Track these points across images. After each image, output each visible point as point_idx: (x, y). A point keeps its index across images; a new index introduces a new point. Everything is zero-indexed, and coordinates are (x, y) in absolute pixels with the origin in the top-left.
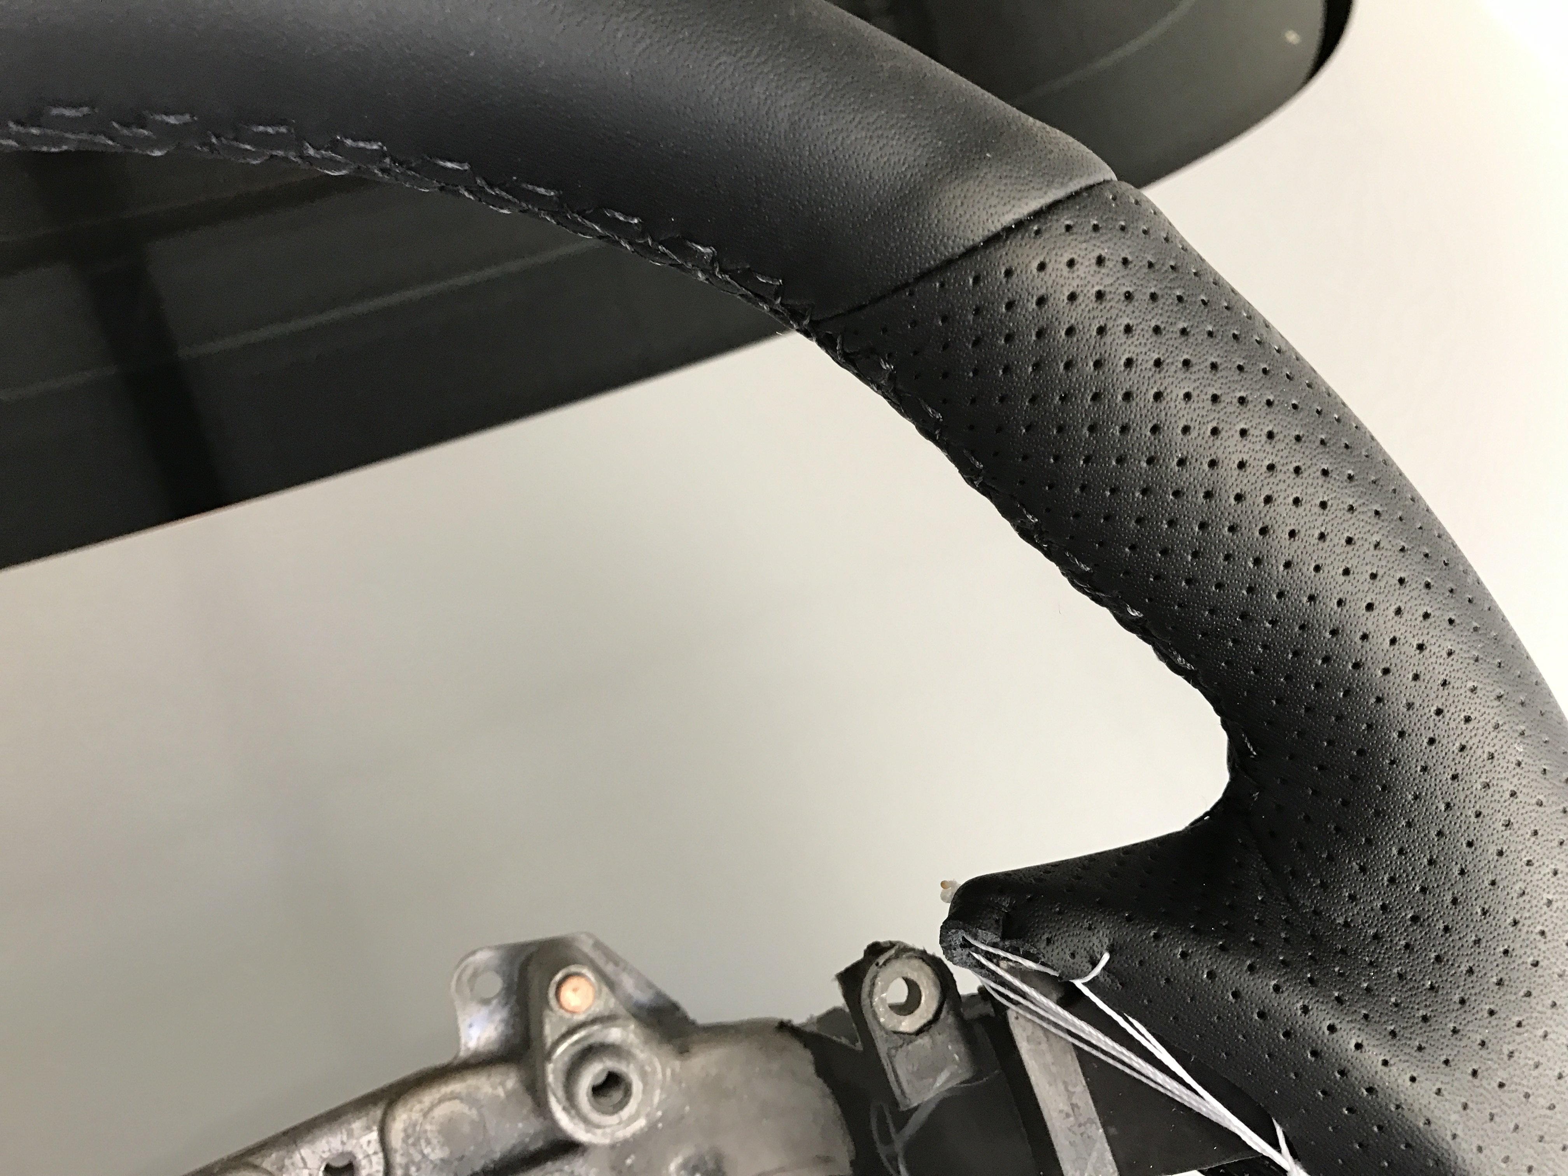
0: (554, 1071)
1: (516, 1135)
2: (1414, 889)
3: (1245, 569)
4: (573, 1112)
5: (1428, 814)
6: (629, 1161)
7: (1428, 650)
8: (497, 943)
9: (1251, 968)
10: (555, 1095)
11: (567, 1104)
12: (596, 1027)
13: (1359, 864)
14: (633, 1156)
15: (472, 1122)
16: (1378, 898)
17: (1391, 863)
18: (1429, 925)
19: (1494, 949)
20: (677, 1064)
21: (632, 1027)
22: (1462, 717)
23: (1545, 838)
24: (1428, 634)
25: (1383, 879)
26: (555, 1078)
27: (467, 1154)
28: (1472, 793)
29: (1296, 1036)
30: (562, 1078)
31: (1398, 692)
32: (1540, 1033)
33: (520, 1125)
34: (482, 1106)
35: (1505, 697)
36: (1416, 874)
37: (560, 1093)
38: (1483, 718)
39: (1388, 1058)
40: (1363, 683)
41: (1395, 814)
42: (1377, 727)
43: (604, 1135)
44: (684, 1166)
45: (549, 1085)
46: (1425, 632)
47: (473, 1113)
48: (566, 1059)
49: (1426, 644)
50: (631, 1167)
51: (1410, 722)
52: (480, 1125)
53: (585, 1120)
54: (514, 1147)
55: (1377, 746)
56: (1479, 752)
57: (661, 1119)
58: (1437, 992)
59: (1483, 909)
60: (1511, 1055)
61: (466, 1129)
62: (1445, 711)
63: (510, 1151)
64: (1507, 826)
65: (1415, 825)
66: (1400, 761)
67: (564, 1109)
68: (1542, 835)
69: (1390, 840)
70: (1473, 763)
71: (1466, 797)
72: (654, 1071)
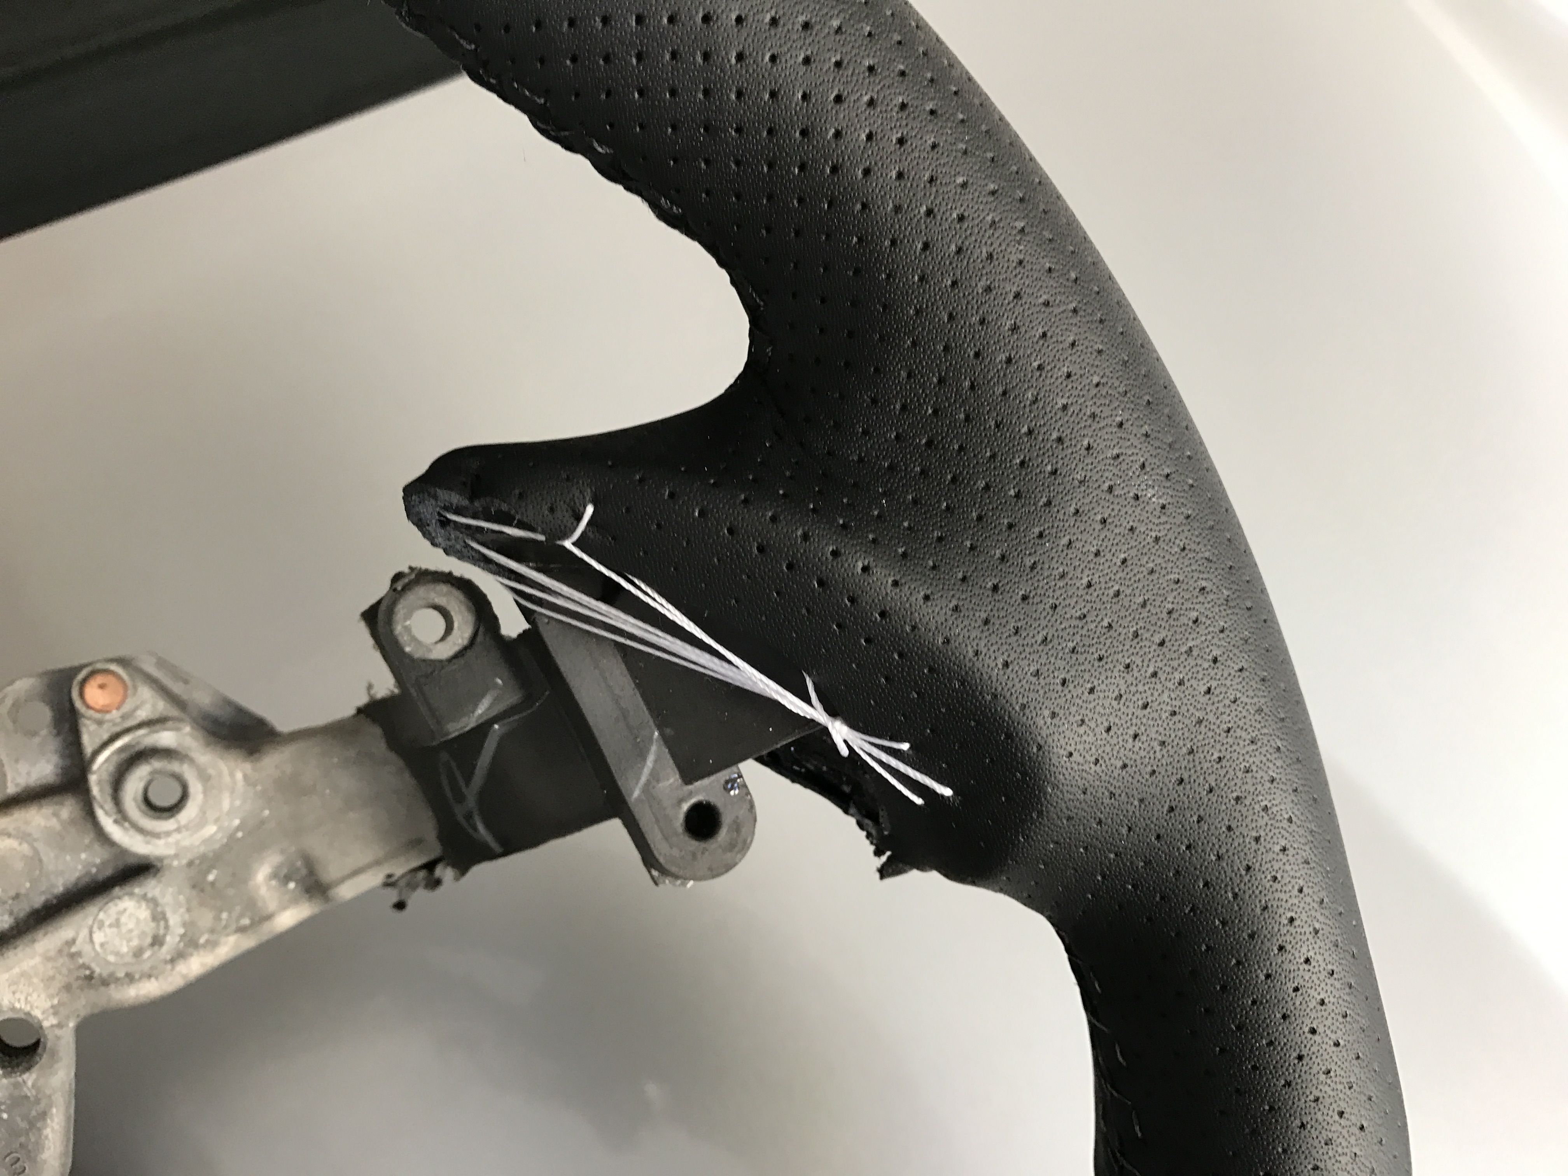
0: (99, 782)
1: (80, 867)
2: (926, 412)
3: (695, 66)
4: (127, 824)
5: (931, 327)
6: (211, 877)
7: (909, 143)
8: (40, 670)
9: (746, 501)
10: (102, 807)
11: (119, 816)
12: (142, 732)
13: (870, 397)
14: (215, 872)
15: (24, 857)
16: (891, 429)
17: (901, 388)
18: (943, 447)
19: (1010, 461)
20: (248, 766)
21: (187, 729)
22: (955, 215)
23: (1054, 339)
24: (907, 125)
25: (894, 408)
26: (101, 791)
27: (23, 891)
28: (973, 298)
29: (799, 566)
30: (108, 789)
31: (883, 193)
32: (1065, 541)
33: (83, 856)
34: (35, 840)
35: (1000, 191)
36: (926, 395)
37: (109, 805)
38: (976, 215)
39: (898, 578)
40: (844, 189)
41: (899, 335)
42: (867, 238)
43: (167, 845)
44: (274, 875)
45: (94, 798)
46: (904, 123)
47: (25, 848)
48: (111, 768)
49: (906, 138)
50: (213, 884)
51: (900, 227)
52: (35, 860)
53: (141, 831)
54: (79, 879)
55: (871, 260)
56: (977, 252)
57: (238, 829)
58: (953, 512)
59: (996, 422)
60: (1033, 567)
61: (19, 865)
62: (936, 210)
63: (76, 884)
64: (1013, 330)
65: (920, 343)
66: (896, 273)
67: (116, 822)
68: (1051, 337)
69: (897, 364)
70: (971, 266)
71: (968, 303)
72: (220, 774)
